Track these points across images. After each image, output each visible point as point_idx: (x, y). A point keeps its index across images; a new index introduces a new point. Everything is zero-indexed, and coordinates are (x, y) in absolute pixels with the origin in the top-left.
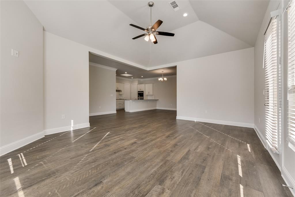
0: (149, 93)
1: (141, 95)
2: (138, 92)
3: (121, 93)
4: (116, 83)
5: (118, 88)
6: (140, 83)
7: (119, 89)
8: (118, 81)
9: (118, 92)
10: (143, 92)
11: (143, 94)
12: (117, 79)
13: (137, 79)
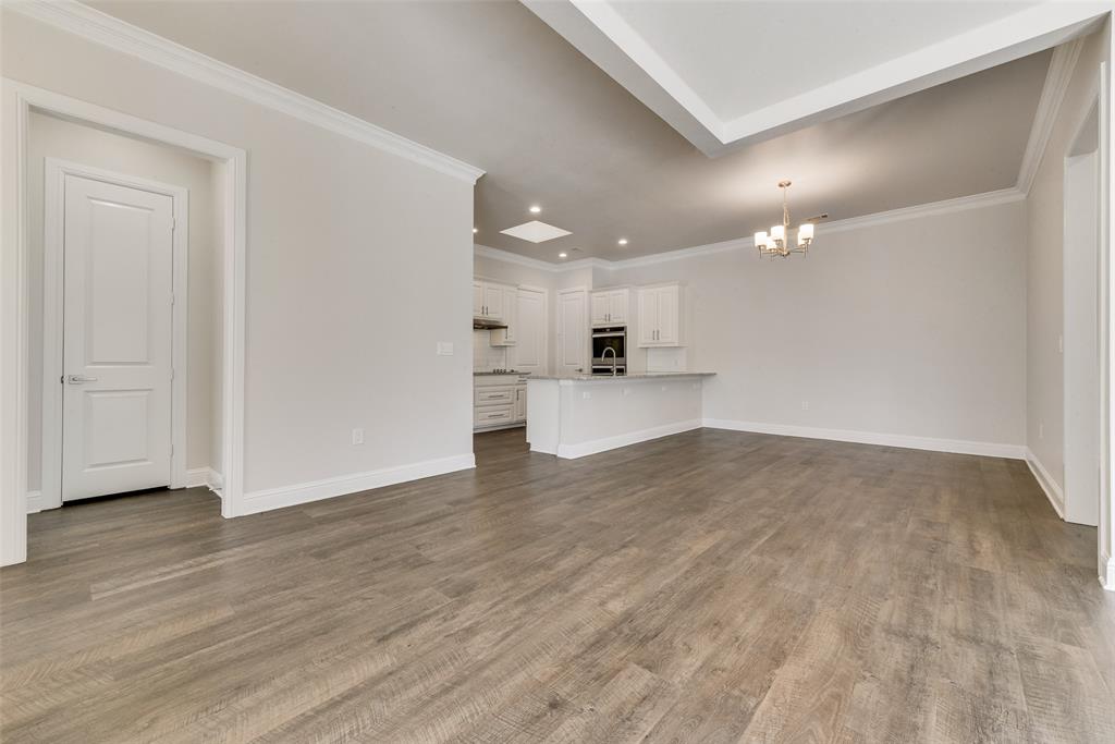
0: (656, 334)
1: (608, 347)
2: (596, 331)
3: (500, 337)
4: (475, 278)
5: (484, 310)
6: (602, 284)
7: (492, 317)
8: (485, 270)
9: (486, 333)
10: (621, 329)
11: (621, 340)
12: (477, 258)
13: (589, 264)
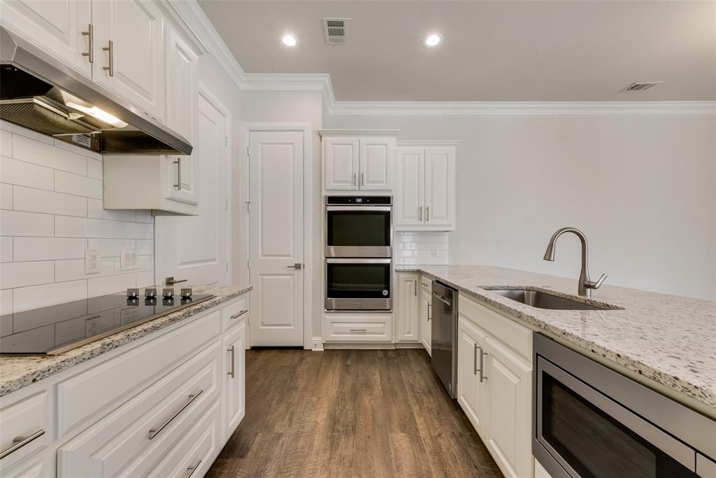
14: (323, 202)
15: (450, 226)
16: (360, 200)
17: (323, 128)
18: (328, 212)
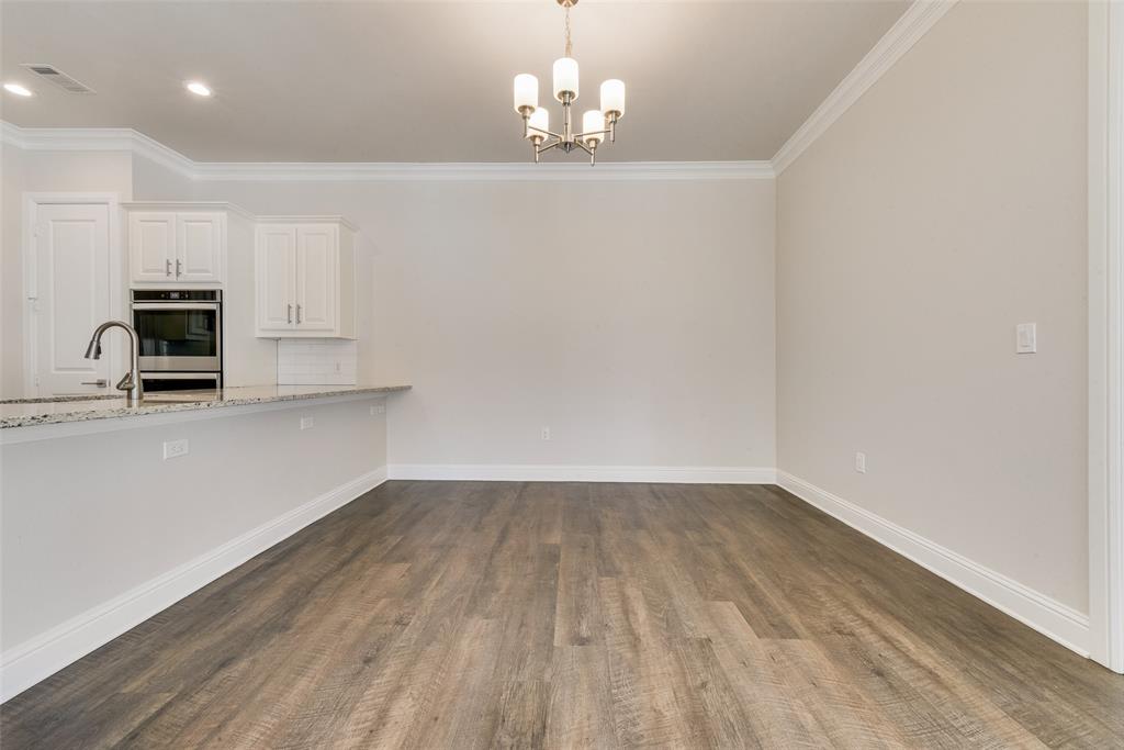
14: (128, 298)
15: (331, 330)
16: (173, 295)
17: (134, 199)
18: (135, 311)
